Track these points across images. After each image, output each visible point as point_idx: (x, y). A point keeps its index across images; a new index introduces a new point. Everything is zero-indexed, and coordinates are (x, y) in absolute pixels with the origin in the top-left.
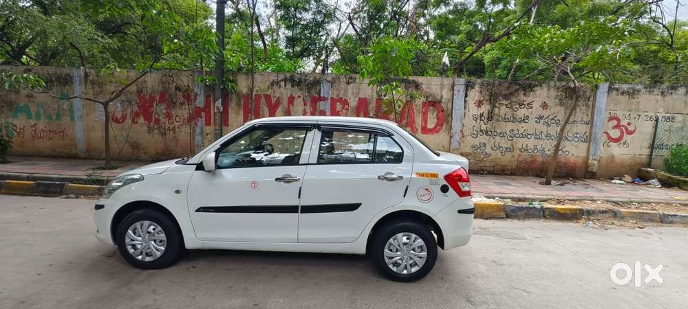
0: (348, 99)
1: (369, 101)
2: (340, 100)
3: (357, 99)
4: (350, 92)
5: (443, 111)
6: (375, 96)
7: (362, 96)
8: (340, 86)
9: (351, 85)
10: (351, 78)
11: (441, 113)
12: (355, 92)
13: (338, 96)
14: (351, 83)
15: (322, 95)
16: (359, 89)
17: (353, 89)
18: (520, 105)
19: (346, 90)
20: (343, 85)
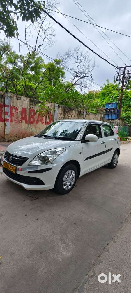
0: (18, 107)
1: (26, 109)
2: (14, 107)
3: (21, 108)
4: (18, 104)
5: (51, 116)
6: (29, 107)
7: (24, 107)
8: (14, 100)
9: (19, 101)
10: (19, 97)
11: (51, 117)
12: (21, 104)
13: (13, 105)
14: (19, 99)
15: (6, 104)
16: (22, 103)
17: (20, 102)
18: (70, 115)
19: (17, 103)
20: (15, 100)
